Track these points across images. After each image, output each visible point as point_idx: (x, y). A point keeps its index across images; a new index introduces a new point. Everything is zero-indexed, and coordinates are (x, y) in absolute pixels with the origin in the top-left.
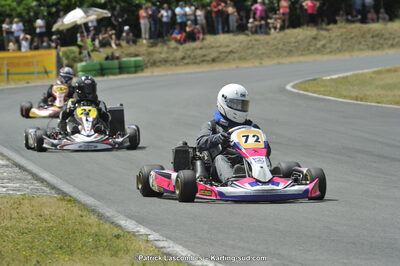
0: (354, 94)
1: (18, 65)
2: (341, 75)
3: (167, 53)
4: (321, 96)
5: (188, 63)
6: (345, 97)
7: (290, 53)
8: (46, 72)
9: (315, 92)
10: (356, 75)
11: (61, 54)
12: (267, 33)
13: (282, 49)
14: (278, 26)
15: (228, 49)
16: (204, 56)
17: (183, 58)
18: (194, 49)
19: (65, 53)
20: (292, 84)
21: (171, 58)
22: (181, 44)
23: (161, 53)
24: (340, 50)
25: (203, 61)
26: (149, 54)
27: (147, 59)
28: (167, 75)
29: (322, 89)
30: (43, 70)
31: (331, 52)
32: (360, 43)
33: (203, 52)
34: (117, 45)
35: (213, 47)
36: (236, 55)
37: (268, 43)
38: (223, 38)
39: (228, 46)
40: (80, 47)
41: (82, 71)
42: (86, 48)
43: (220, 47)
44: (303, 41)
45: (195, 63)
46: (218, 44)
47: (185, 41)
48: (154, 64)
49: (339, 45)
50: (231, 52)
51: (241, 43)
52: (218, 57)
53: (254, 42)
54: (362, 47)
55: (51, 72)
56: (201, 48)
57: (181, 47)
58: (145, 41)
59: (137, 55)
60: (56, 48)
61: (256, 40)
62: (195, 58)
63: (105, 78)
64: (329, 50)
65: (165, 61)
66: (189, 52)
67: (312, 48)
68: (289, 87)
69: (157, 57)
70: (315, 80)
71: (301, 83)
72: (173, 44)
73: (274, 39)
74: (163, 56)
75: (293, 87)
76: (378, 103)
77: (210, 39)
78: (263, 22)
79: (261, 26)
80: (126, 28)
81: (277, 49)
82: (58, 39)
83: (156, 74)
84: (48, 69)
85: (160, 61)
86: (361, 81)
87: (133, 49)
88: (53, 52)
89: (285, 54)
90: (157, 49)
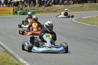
0: (90, 23)
1: (3, 11)
2: (88, 17)
3: (42, 9)
4: (81, 23)
5: (47, 12)
6: (88, 23)
7: (75, 10)
8: (10, 13)
9: (80, 22)
10: (92, 17)
11: (14, 8)
12: (69, 5)
13: (73, 9)
14: (72, 3)
15: (59, 9)
16: (52, 10)
17: (47, 11)
18: (50, 8)
19: (15, 8)
20: (74, 19)
21: (43, 11)
22: (46, 7)
23: (41, 9)
24: (88, 10)
25: (52, 12)
26: (38, 9)
27: (37, 11)
28: (41, 15)
29: (82, 21)
30: (9, 12)
31: (86, 11)
32: (94, 8)
33: (52, 9)
34: (29, 7)
35: (55, 8)
36: (61, 10)
37: (69, 7)
38: (57, 6)
39: (59, 8)
40: (18, 7)
41: (19, 13)
42: (20, 8)
43: (57, 8)
44: (78, 7)
45: (50, 12)
46: (56, 7)
47: (47, 6)
48: (39, 12)
49: (88, 9)
50: (60, 10)
51: (62, 7)
52: (56, 11)
53: (65, 7)
54: (94, 9)
55: (11, 13)
56: (51, 8)
57: (46, 8)
58: (37, 6)
59: (34, 10)
60: (13, 7)
61: (66, 7)
62: (50, 11)
63: (25, 16)
64: (85, 10)
65: (42, 11)
66: (48, 9)
67: (81, 9)
68: (73, 20)
69: (40, 10)
70: (80, 18)
71: (77, 19)
72: (44, 7)
73: (71, 6)
74: (41, 10)
75: (74, 20)
76: (97, 25)
77: (54, 6)
78: (68, 2)
79: (67, 3)
80: (32, 2)
81: (72, 9)
82: (14, 4)
83: (38, 15)
84: (10, 12)
85: (41, 11)
86: (93, 19)
87: (33, 8)
88: (12, 8)
89: (74, 10)
90: (40, 8)
